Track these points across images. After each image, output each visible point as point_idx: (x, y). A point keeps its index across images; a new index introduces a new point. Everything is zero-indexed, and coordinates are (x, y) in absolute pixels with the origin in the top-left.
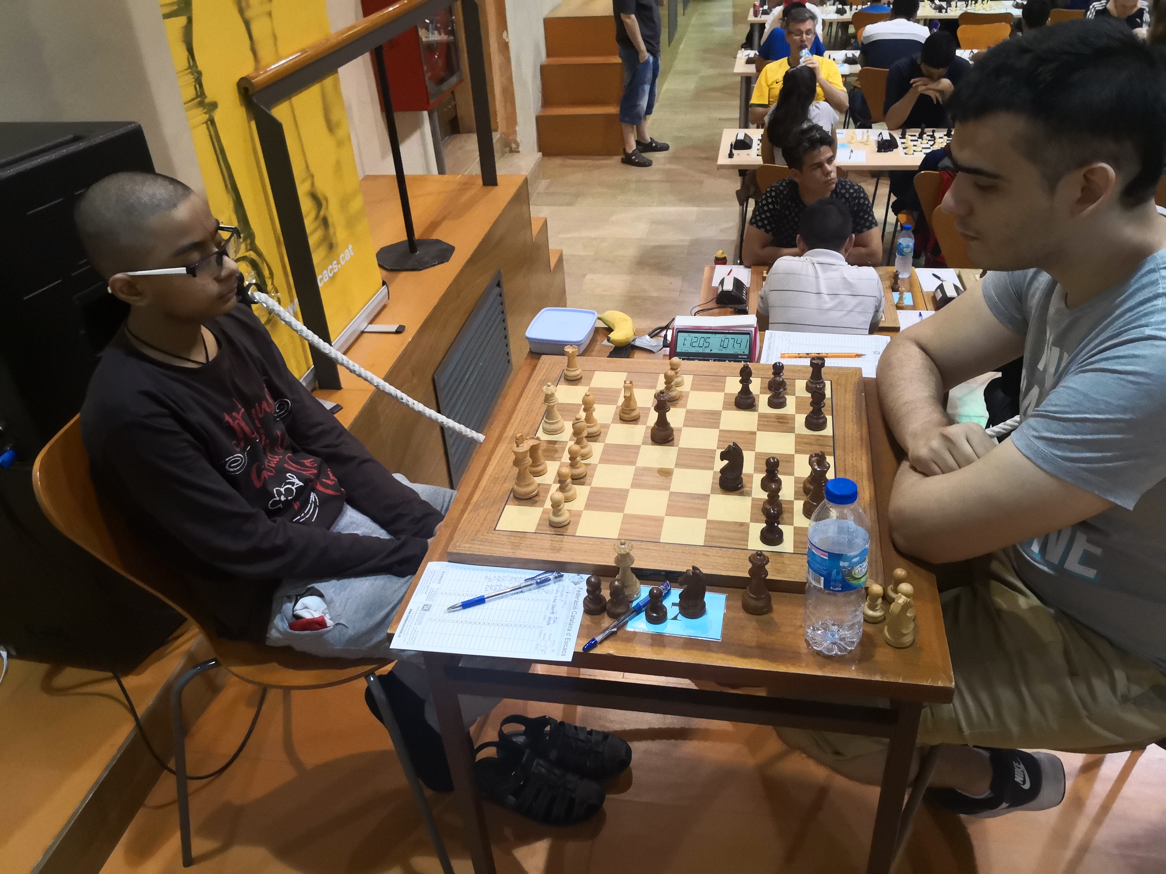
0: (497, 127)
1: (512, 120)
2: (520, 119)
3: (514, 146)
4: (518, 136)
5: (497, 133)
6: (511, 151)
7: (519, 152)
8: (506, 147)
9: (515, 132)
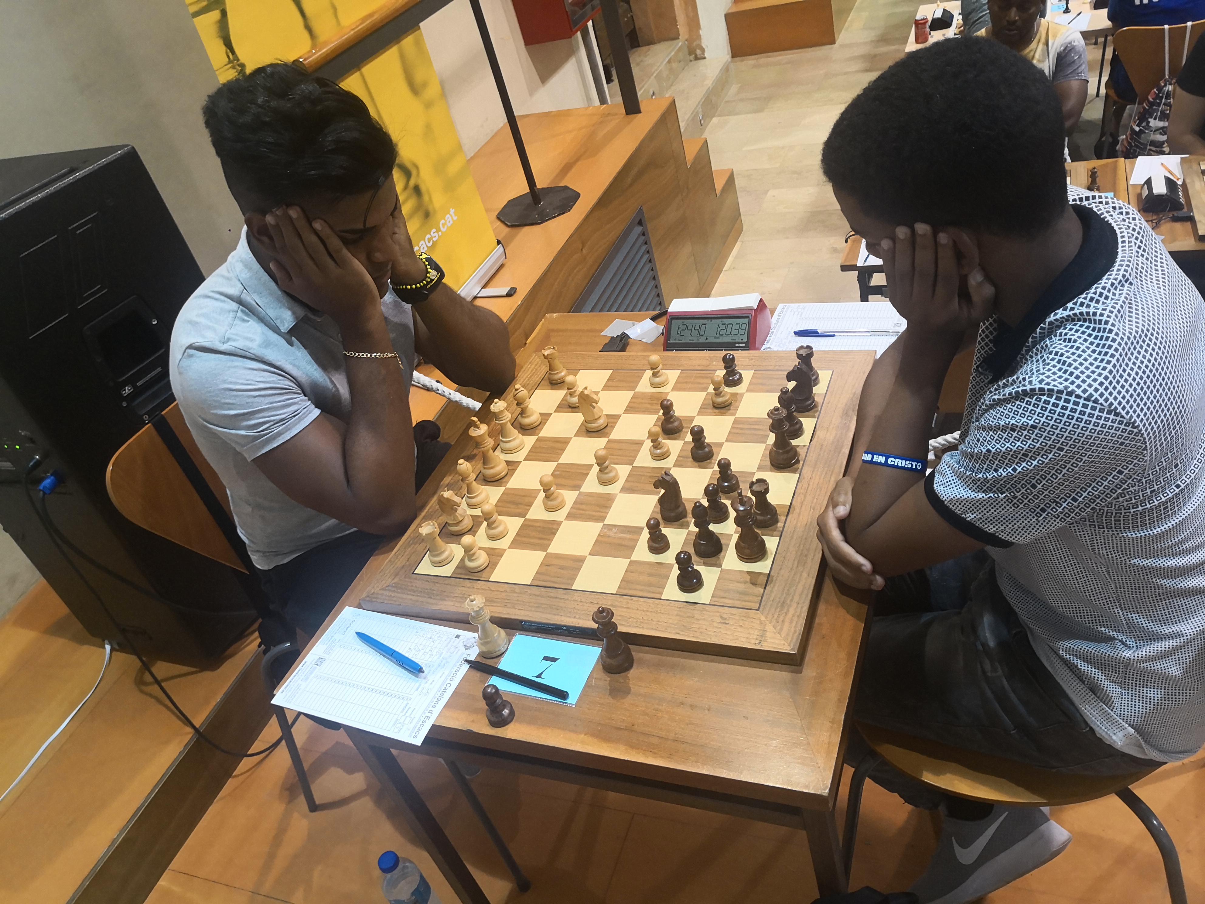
0: (679, 35)
1: (694, 23)
2: (703, 21)
3: (698, 52)
4: (703, 41)
5: (678, 41)
6: (697, 58)
7: (705, 58)
8: (690, 54)
9: (699, 37)
